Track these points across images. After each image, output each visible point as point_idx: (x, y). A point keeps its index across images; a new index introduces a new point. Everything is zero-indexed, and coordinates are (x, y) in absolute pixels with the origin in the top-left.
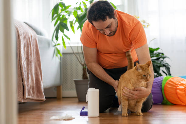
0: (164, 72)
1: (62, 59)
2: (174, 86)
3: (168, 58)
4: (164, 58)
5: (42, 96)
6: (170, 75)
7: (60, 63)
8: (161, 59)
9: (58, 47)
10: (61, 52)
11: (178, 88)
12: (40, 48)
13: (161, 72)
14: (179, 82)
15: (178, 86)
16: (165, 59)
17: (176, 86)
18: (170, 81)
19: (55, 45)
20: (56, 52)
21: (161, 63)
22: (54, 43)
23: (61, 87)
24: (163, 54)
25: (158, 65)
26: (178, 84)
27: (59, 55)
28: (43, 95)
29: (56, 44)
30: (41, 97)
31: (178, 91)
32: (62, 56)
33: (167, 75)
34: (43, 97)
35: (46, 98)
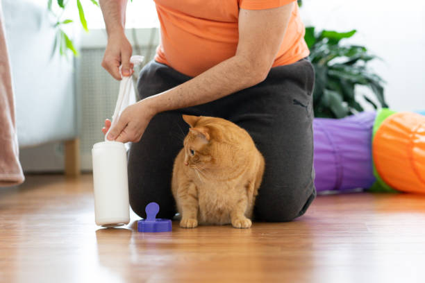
0: (368, 100)
1: (78, 63)
2: (405, 136)
3: (381, 59)
4: (367, 59)
5: (14, 169)
6: (385, 106)
7: (75, 75)
8: (360, 63)
9: (66, 29)
10: (77, 44)
11: (416, 141)
12: (7, 26)
13: (359, 98)
14: (420, 126)
15: (417, 135)
16: (370, 64)
17: (411, 136)
18: (392, 122)
19: (58, 23)
20: (61, 42)
21: (360, 74)
22: (55, 16)
23: (78, 143)
24: (363, 49)
25: (354, 79)
26: (416, 132)
27: (70, 54)
28: (17, 166)
29: (62, 20)
30: (11, 172)
31: (416, 150)
32: (78, 55)
33: (375, 107)
34: (18, 172)
35: (26, 174)
